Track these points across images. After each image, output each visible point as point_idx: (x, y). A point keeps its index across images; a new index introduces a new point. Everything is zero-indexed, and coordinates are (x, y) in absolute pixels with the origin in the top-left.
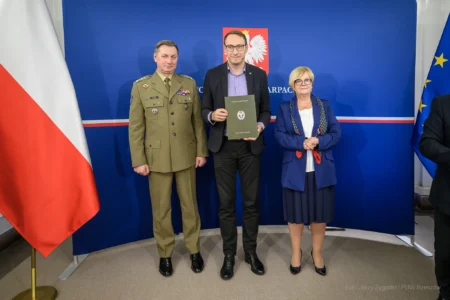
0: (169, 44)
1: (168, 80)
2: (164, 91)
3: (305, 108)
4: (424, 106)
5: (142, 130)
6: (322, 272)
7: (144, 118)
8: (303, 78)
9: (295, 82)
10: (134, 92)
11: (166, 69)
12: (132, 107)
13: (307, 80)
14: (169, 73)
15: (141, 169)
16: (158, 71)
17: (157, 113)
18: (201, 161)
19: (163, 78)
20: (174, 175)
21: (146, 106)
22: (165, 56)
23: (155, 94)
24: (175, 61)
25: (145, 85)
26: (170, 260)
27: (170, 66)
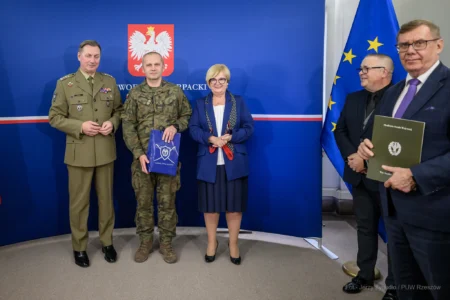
0: (92, 44)
1: (91, 79)
2: (88, 90)
6: (237, 261)
8: (217, 78)
9: (210, 80)
11: (89, 68)
13: (221, 79)
14: (91, 72)
16: (81, 70)
17: (82, 110)
19: (87, 76)
20: (95, 170)
21: (72, 101)
22: (89, 55)
24: (98, 60)
25: (70, 83)
26: (84, 253)
27: (93, 65)
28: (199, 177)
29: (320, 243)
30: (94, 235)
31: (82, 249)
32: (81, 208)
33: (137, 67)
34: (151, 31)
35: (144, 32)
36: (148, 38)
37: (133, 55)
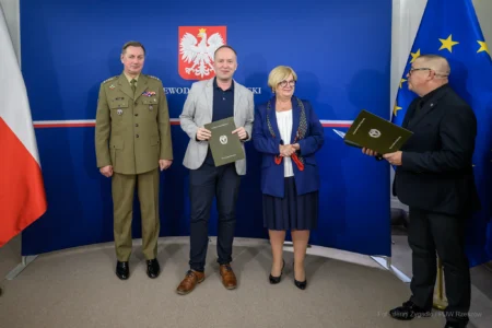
1: (134, 81)
2: (129, 92)
3: (284, 109)
4: (399, 108)
5: (107, 131)
6: (302, 285)
7: (110, 119)
8: (288, 80)
10: (101, 93)
11: (132, 70)
12: (99, 108)
13: (292, 81)
14: (135, 74)
15: (106, 170)
16: (125, 73)
17: (122, 114)
18: (165, 163)
19: (130, 79)
20: (137, 178)
21: (111, 107)
22: (132, 56)
23: (120, 95)
24: (142, 61)
25: (112, 86)
26: (127, 263)
27: (137, 66)
28: (265, 191)
29: (389, 263)
30: (138, 243)
31: (124, 260)
32: (123, 216)
33: (188, 70)
34: (202, 33)
35: (195, 34)
36: (199, 40)
37: (183, 57)
